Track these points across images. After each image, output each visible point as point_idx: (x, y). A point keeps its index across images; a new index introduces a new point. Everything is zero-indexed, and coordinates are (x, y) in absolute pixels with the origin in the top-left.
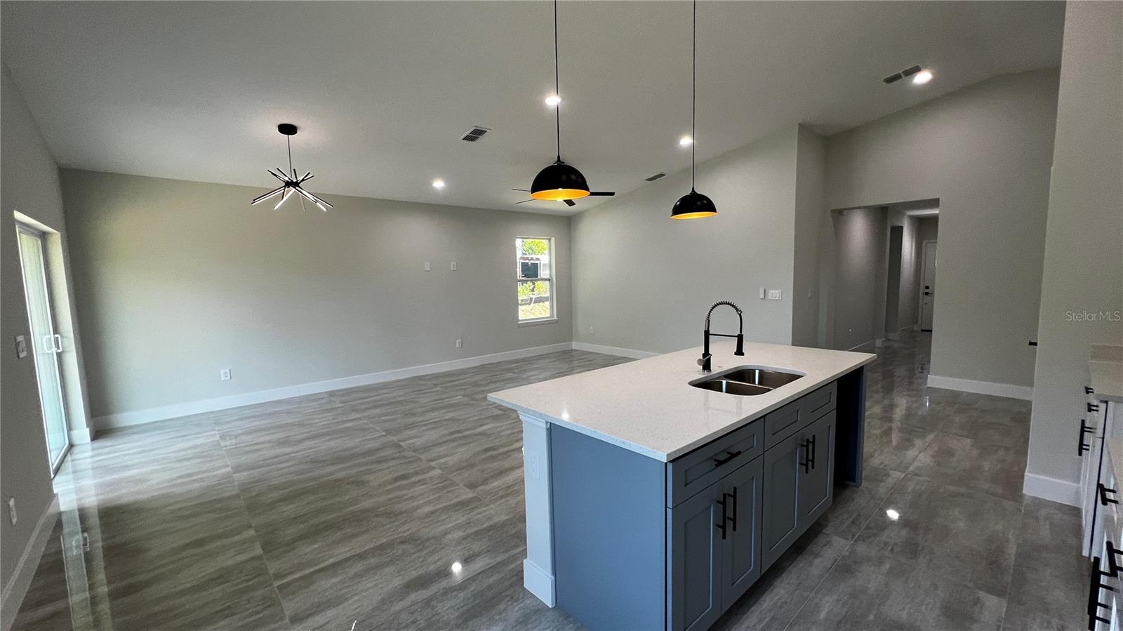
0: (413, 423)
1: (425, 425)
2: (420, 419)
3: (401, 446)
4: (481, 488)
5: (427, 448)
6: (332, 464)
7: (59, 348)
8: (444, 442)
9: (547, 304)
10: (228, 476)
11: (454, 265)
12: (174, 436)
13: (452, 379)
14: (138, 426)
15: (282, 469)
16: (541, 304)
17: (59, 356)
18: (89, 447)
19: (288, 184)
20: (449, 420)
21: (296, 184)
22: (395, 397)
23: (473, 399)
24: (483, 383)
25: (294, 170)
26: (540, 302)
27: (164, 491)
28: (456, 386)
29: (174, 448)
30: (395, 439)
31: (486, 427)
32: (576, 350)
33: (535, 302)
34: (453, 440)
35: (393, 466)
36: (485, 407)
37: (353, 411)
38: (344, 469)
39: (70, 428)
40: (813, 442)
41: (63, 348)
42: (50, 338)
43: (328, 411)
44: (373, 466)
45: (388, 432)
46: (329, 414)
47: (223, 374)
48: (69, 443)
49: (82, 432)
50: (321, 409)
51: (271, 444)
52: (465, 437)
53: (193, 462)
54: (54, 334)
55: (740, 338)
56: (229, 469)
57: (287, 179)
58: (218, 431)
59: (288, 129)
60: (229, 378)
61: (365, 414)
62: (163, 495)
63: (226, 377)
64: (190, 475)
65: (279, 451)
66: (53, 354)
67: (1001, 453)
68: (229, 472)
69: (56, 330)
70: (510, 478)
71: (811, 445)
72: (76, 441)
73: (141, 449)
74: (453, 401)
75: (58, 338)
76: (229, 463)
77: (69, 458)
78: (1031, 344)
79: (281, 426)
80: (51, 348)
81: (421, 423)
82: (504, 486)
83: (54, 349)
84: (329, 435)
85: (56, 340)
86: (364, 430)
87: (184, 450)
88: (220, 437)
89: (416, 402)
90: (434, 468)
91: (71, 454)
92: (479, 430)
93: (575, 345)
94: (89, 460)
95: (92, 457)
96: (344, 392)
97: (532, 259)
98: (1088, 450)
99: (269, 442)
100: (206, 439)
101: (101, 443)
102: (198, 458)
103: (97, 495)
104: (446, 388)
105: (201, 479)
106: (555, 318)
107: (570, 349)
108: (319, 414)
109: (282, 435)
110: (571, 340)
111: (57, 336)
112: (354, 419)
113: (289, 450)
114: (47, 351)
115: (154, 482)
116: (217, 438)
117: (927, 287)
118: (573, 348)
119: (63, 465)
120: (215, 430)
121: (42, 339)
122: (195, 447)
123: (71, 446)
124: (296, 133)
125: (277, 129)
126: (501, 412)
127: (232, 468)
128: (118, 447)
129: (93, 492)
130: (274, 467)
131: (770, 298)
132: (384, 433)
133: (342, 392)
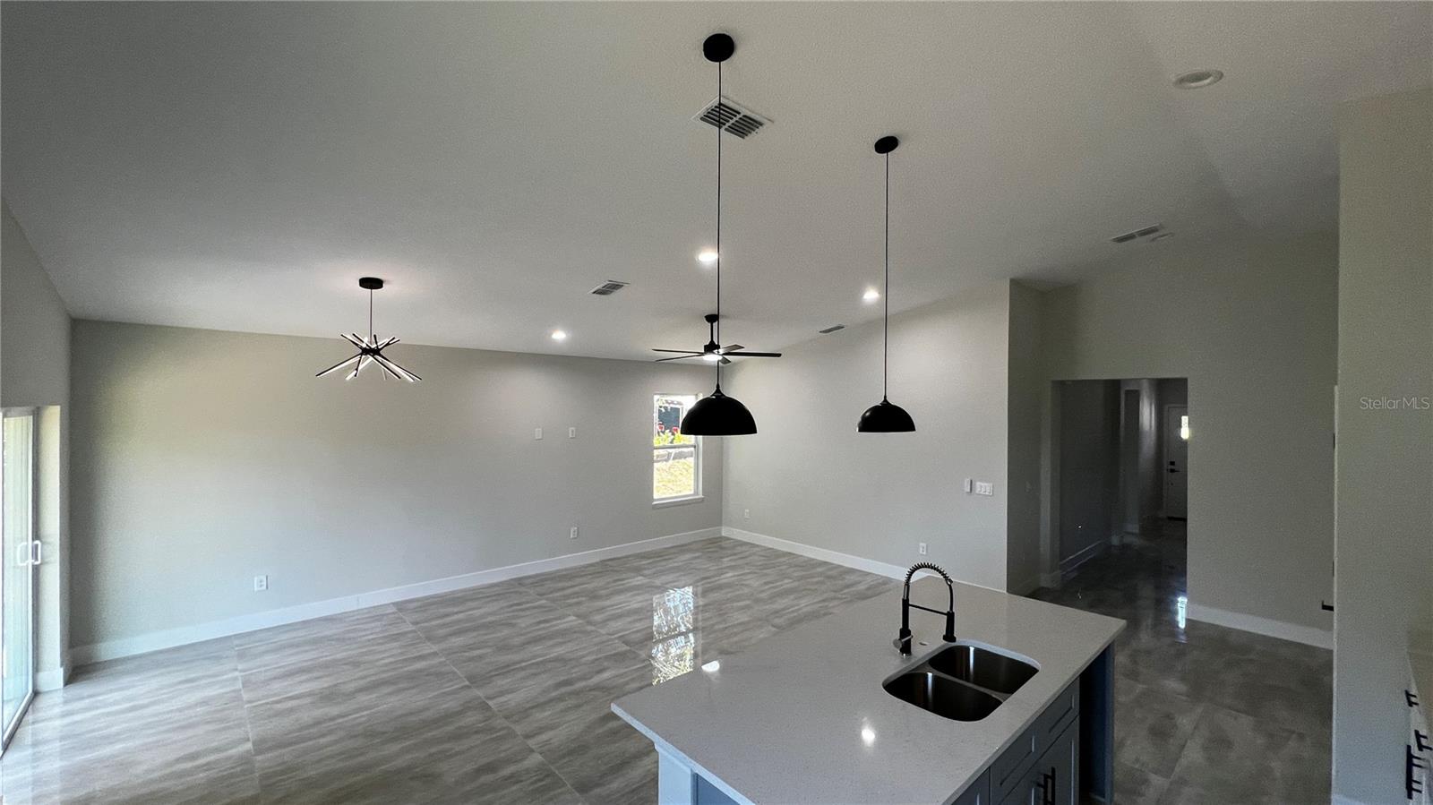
0: (508, 666)
1: (523, 669)
2: (516, 657)
3: (489, 708)
4: (597, 791)
5: (524, 712)
6: (394, 739)
7: (37, 559)
8: (545, 703)
9: (691, 461)
10: (245, 760)
11: (573, 431)
12: (183, 678)
13: (560, 585)
14: (134, 658)
15: (321, 748)
16: (683, 460)
17: (36, 570)
18: (60, 694)
19: (366, 351)
20: (556, 660)
21: (375, 352)
22: (482, 616)
23: (590, 623)
24: (603, 592)
25: (375, 336)
26: (680, 458)
27: (154, 787)
28: (567, 597)
29: (177, 704)
30: (480, 693)
31: (606, 675)
32: (728, 539)
33: (674, 459)
34: (560, 699)
35: (476, 746)
36: (605, 638)
37: (429, 639)
38: (407, 750)
39: (36, 668)
40: (1053, 778)
41: (42, 558)
42: (27, 547)
43: (395, 637)
44: (447, 746)
45: (474, 680)
46: (395, 644)
47: (257, 583)
48: (33, 691)
49: (54, 673)
50: (386, 634)
51: (308, 700)
52: (577, 693)
53: (201, 730)
54: (33, 540)
55: (950, 617)
56: (249, 746)
57: (364, 346)
58: (241, 671)
59: (371, 283)
60: (264, 587)
61: (444, 645)
62: (152, 793)
63: (261, 586)
64: (193, 757)
65: (318, 713)
66: (27, 566)
67: (1292, 744)
68: (248, 751)
69: (37, 535)
70: (635, 773)
71: (1050, 781)
72: (43, 687)
73: (132, 704)
74: (562, 625)
75: (37, 546)
76: (250, 735)
77: (29, 717)
78: (1325, 607)
79: (326, 666)
80: (27, 559)
81: (518, 666)
82: (627, 790)
83: (30, 561)
84: (394, 684)
85: (35, 548)
86: (439, 675)
87: (189, 707)
88: (243, 684)
89: (513, 625)
90: (532, 751)
91: (33, 711)
92: (596, 680)
93: (725, 532)
94: (58, 723)
95: (64, 715)
96: (419, 604)
97: (672, 403)
98: (1420, 792)
99: (310, 694)
100: (221, 688)
101: (78, 689)
102: (208, 722)
103: (63, 791)
104: (553, 600)
105: (208, 764)
106: (701, 496)
107: (718, 536)
108: (382, 644)
109: (325, 683)
110: (720, 524)
111: (37, 542)
112: (429, 655)
113: (335, 710)
114: (20, 564)
115: (140, 769)
116: (239, 685)
117: (1172, 463)
118: (723, 534)
119: (18, 731)
120: (236, 670)
121: (16, 548)
122: (204, 702)
123: (36, 693)
124: (381, 287)
125: (358, 283)
126: (627, 648)
127: (254, 744)
128: (100, 698)
129: (56, 786)
130: (310, 743)
131: (977, 492)
132: (467, 683)
133: (415, 604)
